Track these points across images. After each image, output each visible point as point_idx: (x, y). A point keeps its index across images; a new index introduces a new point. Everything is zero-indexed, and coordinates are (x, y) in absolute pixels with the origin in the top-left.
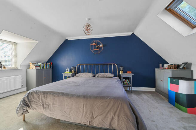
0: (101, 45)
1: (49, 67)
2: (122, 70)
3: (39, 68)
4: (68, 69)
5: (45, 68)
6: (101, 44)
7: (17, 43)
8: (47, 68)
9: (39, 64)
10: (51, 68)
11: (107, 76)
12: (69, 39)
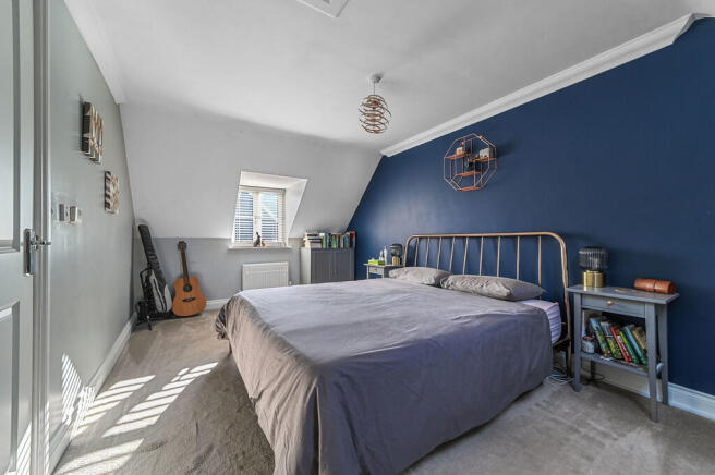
0: (484, 153)
1: (347, 244)
2: (600, 270)
3: (319, 246)
4: (385, 251)
5: (334, 246)
6: (485, 147)
7: (285, 190)
8: (342, 246)
9: (322, 235)
10: (351, 246)
11: (485, 289)
12: (390, 152)
